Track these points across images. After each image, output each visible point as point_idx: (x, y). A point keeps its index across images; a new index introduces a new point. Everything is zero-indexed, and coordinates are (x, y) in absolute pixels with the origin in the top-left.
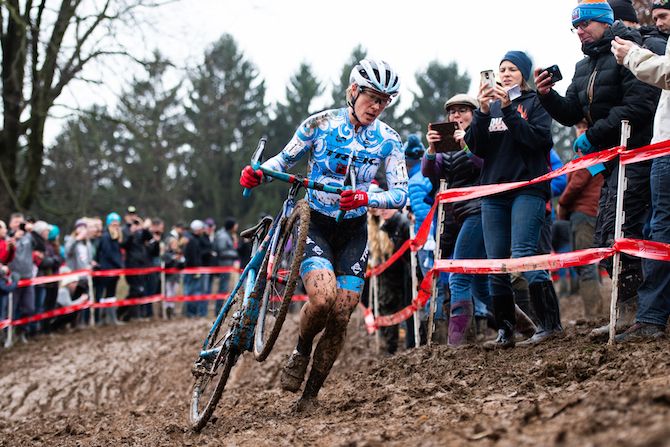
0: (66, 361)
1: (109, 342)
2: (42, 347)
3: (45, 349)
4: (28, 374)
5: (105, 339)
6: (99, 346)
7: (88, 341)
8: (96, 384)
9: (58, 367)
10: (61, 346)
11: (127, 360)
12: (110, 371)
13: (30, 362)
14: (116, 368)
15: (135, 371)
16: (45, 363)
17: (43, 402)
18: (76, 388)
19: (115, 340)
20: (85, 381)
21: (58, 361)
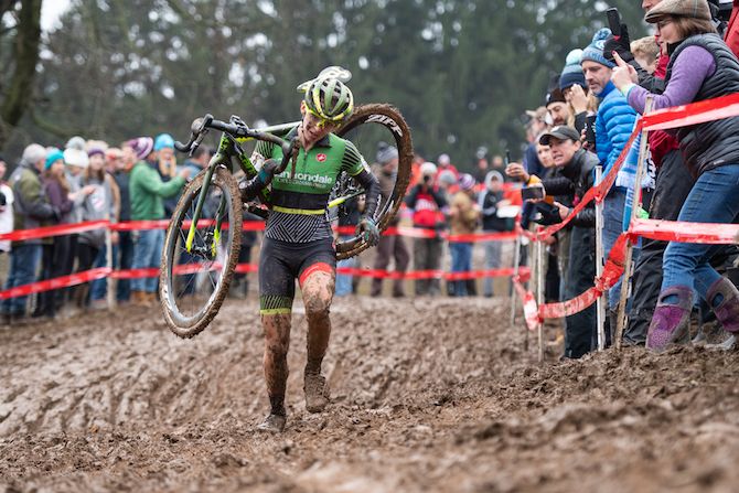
0: (69, 357)
1: (134, 331)
2: (32, 334)
3: (36, 338)
4: (10, 374)
5: (128, 325)
6: (118, 336)
7: (102, 328)
8: (112, 392)
9: (55, 366)
10: (61, 335)
11: (161, 358)
12: (135, 375)
13: (14, 357)
14: (142, 370)
15: (172, 375)
16: (36, 359)
17: (32, 418)
18: (82, 397)
19: (142, 327)
20: (96, 388)
21: (55, 357)
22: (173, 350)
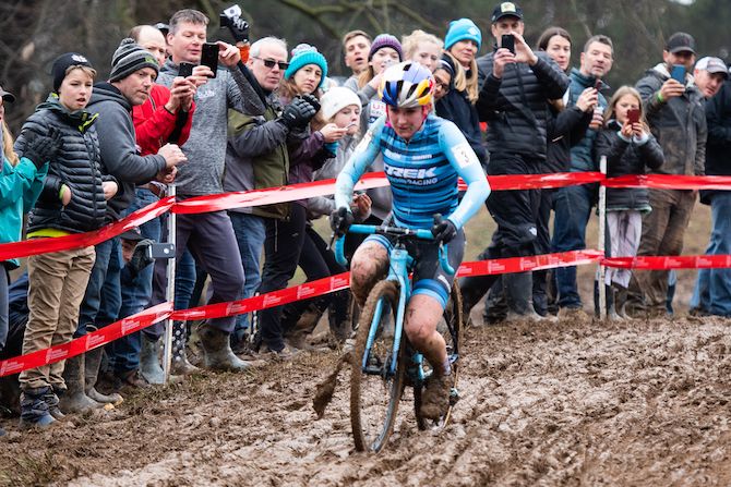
22: (517, 413)
